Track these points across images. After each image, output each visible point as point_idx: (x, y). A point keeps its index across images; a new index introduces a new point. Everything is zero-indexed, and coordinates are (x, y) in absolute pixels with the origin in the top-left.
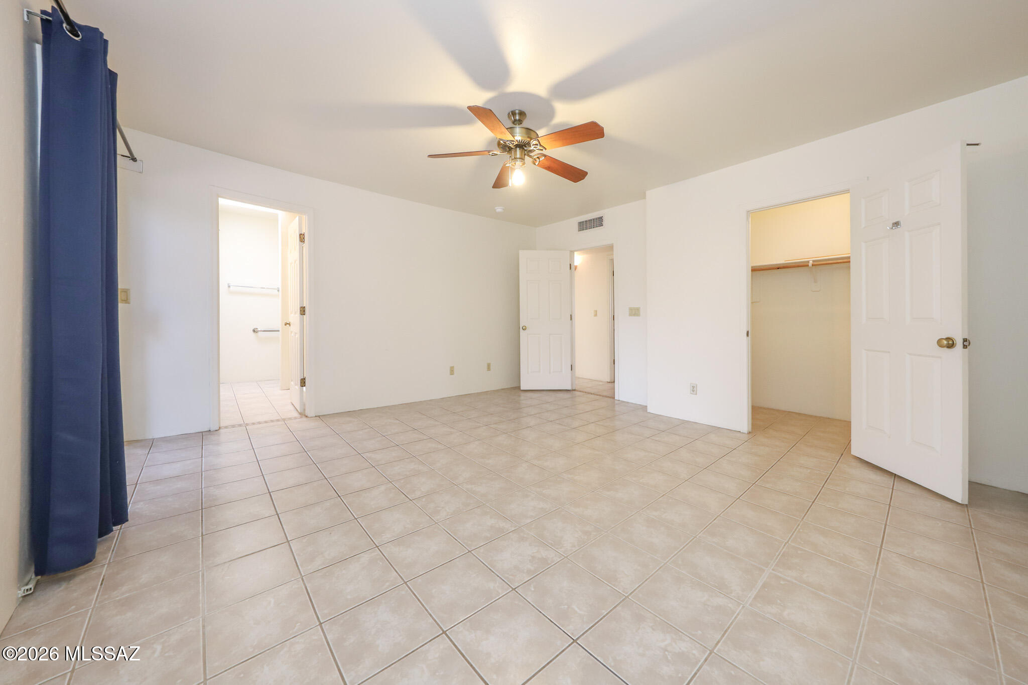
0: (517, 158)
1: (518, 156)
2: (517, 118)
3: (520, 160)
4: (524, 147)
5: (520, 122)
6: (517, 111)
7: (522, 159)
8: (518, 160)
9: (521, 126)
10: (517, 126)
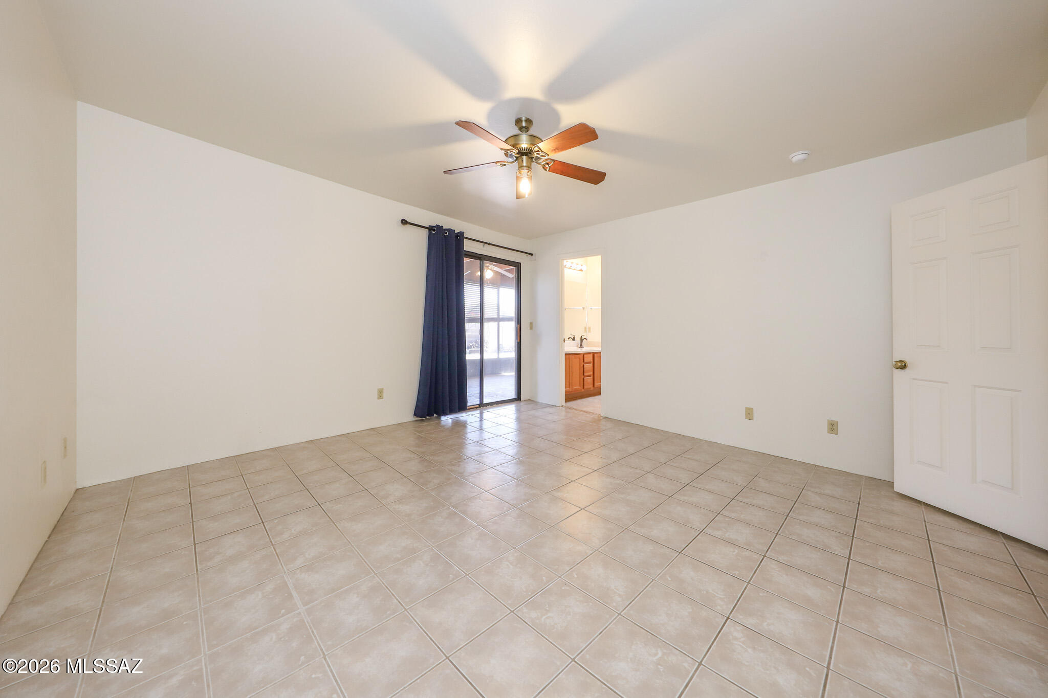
0: (523, 167)
1: (525, 164)
2: (524, 124)
3: (527, 168)
4: (529, 155)
5: (527, 129)
6: (524, 118)
7: (529, 167)
8: (525, 168)
9: (527, 133)
10: (524, 133)
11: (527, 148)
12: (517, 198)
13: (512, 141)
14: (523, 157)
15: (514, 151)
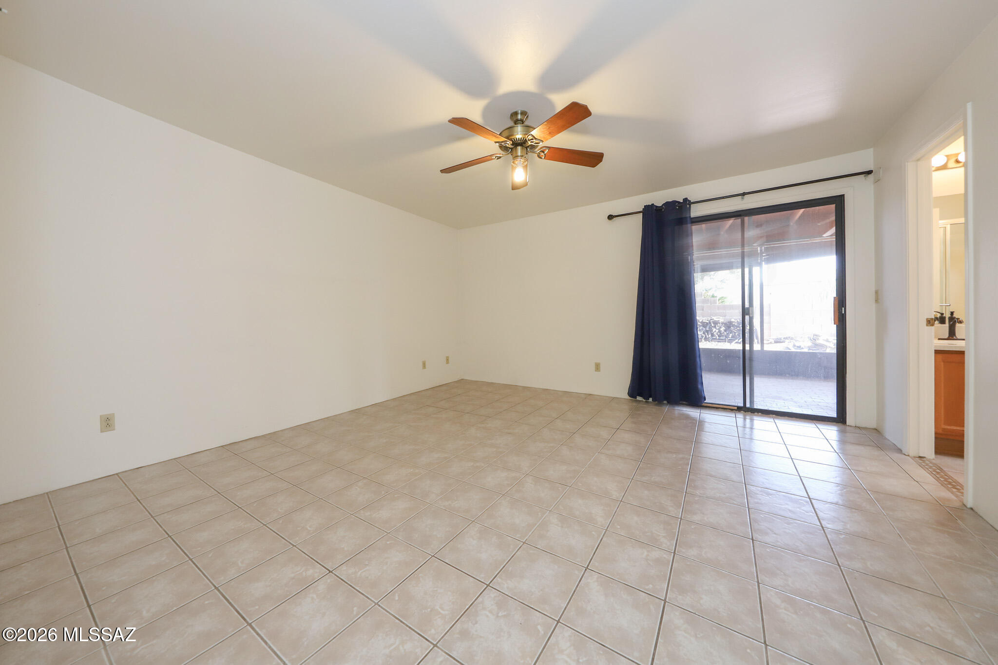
11: (521, 138)
12: (512, 189)
13: (506, 134)
14: (518, 147)
15: (508, 143)
